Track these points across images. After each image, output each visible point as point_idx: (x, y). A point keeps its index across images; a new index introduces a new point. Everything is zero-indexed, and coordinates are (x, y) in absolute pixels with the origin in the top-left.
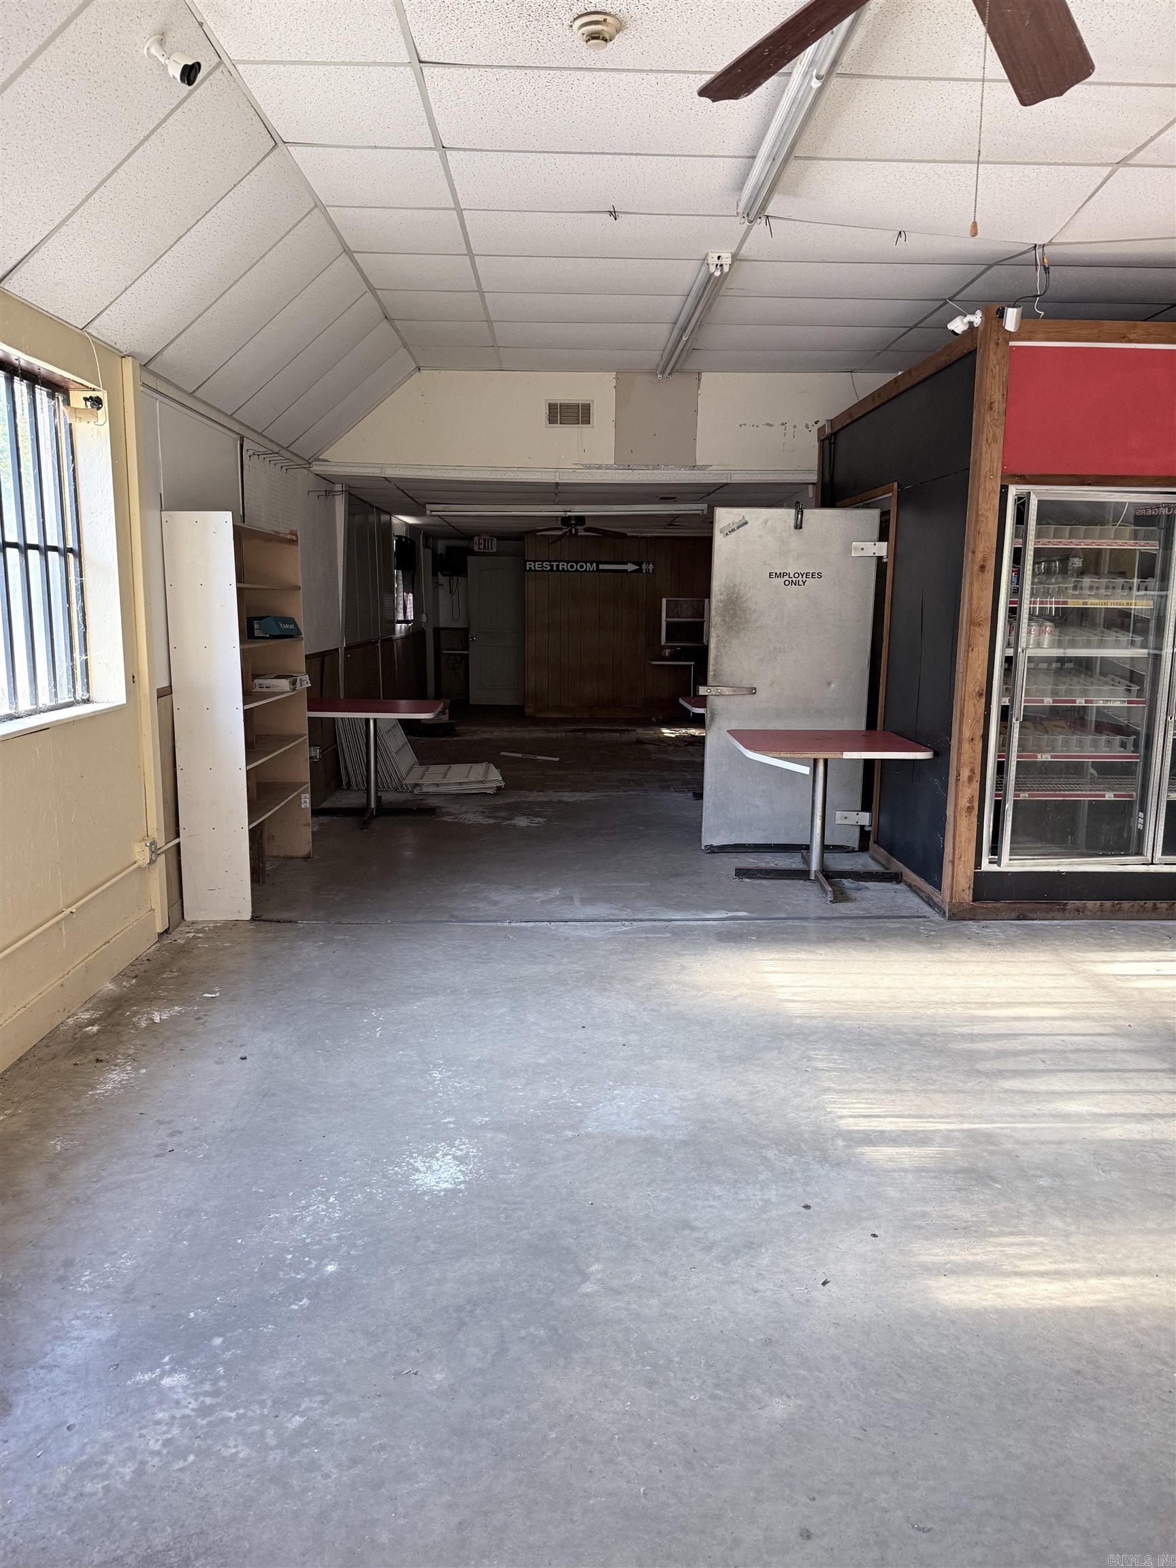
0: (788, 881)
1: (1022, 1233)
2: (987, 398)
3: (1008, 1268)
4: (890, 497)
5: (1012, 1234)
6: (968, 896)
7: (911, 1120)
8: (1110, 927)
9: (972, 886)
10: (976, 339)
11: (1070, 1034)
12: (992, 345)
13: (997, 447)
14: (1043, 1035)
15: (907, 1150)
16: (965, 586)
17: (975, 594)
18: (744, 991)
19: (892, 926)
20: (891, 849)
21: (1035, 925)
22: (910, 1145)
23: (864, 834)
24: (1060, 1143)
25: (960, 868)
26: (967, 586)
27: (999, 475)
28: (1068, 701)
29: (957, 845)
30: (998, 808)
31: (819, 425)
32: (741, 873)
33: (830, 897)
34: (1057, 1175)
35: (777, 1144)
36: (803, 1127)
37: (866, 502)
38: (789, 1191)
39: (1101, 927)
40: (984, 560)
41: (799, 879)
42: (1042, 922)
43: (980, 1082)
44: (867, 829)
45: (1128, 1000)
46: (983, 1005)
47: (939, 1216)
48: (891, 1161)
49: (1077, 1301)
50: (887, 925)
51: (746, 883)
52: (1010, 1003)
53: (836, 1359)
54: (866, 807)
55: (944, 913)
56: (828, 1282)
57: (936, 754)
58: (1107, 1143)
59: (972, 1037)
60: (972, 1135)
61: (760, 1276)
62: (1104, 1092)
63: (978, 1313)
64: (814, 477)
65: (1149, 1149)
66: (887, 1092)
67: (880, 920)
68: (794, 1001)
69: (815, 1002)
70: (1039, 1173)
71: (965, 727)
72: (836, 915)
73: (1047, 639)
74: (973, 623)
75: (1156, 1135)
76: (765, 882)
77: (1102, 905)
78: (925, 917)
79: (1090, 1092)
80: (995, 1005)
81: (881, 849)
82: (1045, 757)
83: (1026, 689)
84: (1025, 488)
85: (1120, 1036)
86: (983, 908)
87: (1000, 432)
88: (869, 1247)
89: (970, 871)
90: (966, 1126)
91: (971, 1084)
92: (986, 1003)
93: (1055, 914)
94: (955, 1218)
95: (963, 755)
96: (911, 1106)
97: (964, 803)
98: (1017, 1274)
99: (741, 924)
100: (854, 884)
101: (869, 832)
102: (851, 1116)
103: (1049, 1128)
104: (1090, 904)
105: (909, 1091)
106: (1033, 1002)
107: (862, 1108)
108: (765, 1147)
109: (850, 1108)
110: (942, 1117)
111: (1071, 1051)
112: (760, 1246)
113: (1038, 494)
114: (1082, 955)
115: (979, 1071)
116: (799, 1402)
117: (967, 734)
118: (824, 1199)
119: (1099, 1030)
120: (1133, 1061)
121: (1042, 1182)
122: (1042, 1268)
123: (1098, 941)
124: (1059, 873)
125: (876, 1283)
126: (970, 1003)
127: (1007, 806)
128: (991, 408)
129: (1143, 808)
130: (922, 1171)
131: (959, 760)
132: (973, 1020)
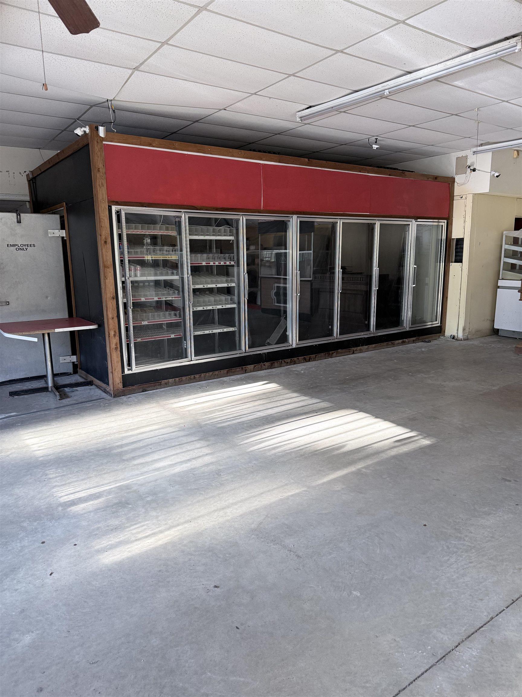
0: (38, 394)
1: (140, 522)
2: (97, 166)
3: (133, 539)
4: (63, 209)
5: (135, 524)
6: (121, 386)
7: (93, 489)
8: (179, 388)
9: (122, 381)
10: (88, 139)
11: (162, 435)
12: (95, 142)
13: (104, 188)
14: (151, 438)
15: (91, 502)
16: (99, 250)
17: (104, 254)
18: (13, 451)
19: (88, 405)
20: (88, 371)
21: (149, 393)
22: (92, 500)
23: (75, 366)
24: (156, 480)
25: (116, 374)
26: (100, 250)
27: (107, 201)
28: (150, 299)
29: (113, 365)
30: (128, 346)
31: (27, 173)
32: (12, 394)
33: (58, 397)
34: (155, 494)
35: (29, 519)
36: (42, 507)
37: (53, 211)
38: (34, 538)
39: (176, 389)
40: (106, 238)
41: (43, 392)
42: (153, 391)
43: (125, 464)
44: (76, 363)
45: (184, 416)
46: (127, 431)
47: (104, 527)
48: (84, 510)
49: (160, 543)
50: (86, 405)
51: (16, 398)
52: (139, 427)
53: (56, 606)
54: (74, 353)
55: (112, 395)
56: (53, 573)
57: (99, 326)
58: (174, 475)
59: (121, 446)
60: (120, 488)
61: (19, 582)
62: (174, 455)
63: (120, 562)
64: (28, 198)
65: (189, 473)
66: (83, 480)
67: (83, 404)
68: (39, 450)
69: (51, 448)
70: (147, 495)
71: (109, 313)
72: (61, 405)
73: (139, 273)
74: (105, 267)
75: (192, 467)
76: (26, 396)
77: (175, 380)
78: (103, 398)
79: (169, 456)
80: (132, 430)
81: (83, 372)
82: (145, 323)
83: (132, 294)
84: (119, 207)
85: (181, 431)
86: (127, 390)
87: (104, 182)
88: (73, 551)
89: (120, 375)
90: (118, 485)
91: (121, 466)
92: (128, 430)
93: (157, 387)
94: (112, 526)
95: (110, 325)
96: (94, 483)
97: (113, 346)
98: (136, 540)
99: (12, 419)
100: (71, 389)
101: (77, 364)
102: (66, 495)
103: (152, 476)
104: (170, 380)
105: (93, 477)
106: (148, 425)
107: (72, 490)
108: (22, 522)
109: (65, 492)
110: (108, 484)
111: (162, 442)
112: (19, 568)
113: (125, 210)
114: (168, 401)
115: (124, 460)
116: (38, 632)
117: (110, 316)
118: (52, 536)
119: (174, 430)
120: (185, 440)
121: (148, 499)
122: (147, 534)
123: (174, 395)
124: (157, 370)
125: (75, 566)
126: (121, 432)
127: (131, 345)
128: (99, 171)
129: (185, 340)
130: (98, 510)
131: (108, 327)
132: (123, 438)
